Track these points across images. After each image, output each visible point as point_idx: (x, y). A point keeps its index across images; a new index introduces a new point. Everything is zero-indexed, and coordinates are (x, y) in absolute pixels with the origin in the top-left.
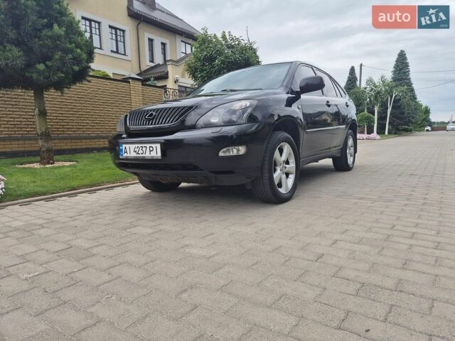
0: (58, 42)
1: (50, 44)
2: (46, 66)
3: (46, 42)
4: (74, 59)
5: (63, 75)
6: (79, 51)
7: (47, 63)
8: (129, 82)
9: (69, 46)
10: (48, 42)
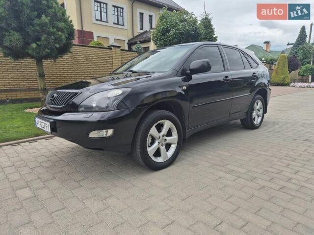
0: (45, 28)
1: (39, 29)
2: (37, 45)
3: (37, 28)
4: (56, 39)
5: (49, 51)
6: (60, 33)
7: (38, 42)
8: (111, 49)
9: (51, 30)
10: (38, 28)
